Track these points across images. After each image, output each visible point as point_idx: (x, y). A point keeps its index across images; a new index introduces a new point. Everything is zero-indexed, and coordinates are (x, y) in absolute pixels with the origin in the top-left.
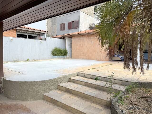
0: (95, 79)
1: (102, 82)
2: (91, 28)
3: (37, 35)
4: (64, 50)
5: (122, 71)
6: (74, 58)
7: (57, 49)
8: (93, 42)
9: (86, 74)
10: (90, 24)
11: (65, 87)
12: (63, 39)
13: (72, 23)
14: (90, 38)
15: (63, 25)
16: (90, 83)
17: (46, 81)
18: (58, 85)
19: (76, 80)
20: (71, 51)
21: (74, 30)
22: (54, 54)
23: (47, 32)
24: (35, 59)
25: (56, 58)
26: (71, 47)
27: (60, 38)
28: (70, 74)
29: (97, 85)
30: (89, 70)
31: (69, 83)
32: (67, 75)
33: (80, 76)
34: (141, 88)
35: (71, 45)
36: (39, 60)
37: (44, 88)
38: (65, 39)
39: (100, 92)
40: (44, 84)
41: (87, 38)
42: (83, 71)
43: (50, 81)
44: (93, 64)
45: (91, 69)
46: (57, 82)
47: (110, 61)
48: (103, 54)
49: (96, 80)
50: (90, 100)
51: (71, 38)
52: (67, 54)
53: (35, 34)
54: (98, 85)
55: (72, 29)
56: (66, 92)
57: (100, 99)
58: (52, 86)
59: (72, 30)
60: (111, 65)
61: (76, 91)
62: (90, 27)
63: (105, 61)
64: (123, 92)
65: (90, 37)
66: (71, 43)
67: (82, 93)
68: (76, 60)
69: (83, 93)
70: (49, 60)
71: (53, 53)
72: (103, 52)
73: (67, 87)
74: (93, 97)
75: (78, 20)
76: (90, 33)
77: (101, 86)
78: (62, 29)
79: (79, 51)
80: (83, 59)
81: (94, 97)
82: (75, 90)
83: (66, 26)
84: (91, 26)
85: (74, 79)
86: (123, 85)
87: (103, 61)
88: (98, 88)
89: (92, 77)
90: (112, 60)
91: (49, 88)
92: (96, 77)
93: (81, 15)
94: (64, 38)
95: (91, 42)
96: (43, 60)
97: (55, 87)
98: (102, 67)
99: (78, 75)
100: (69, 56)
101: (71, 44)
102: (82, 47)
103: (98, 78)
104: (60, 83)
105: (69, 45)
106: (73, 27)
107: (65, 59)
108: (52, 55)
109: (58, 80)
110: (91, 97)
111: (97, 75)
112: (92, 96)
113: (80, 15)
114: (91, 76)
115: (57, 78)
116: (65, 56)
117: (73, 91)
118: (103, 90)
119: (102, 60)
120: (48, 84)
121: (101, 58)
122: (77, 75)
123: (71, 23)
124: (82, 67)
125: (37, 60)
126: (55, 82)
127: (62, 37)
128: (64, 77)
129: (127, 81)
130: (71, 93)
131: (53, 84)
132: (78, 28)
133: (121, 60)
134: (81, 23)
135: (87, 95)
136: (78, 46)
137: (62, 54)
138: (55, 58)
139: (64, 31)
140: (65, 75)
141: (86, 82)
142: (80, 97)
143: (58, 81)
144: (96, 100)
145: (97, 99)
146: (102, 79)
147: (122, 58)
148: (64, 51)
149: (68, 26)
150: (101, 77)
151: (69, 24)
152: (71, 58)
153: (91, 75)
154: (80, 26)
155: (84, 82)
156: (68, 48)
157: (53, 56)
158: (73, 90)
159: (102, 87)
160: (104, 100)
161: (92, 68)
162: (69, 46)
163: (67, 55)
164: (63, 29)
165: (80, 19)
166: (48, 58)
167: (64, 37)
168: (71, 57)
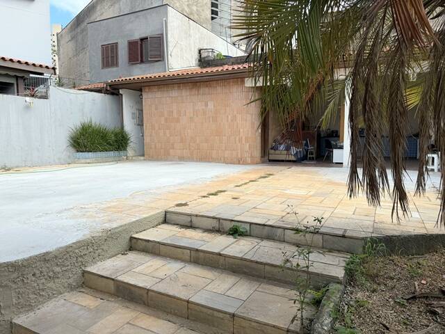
0: (230, 234)
1: (255, 241)
2: (203, 62)
3: (13, 81)
4: (118, 130)
5: (311, 196)
6: (152, 157)
7: (90, 127)
8: (211, 105)
9: (197, 216)
10: (200, 51)
11: (113, 279)
12: (113, 94)
13: (141, 45)
14: (201, 91)
15: (112, 49)
16: (212, 253)
17: (25, 264)
18: (84, 273)
19: (158, 243)
20: (143, 136)
21: (148, 65)
22: (78, 144)
23: (52, 71)
24: (8, 165)
25: (88, 161)
26: (142, 121)
27: (99, 91)
28: (134, 220)
29: (241, 259)
30: (204, 197)
31: (132, 256)
32: (121, 226)
33: (174, 224)
34: (391, 258)
35: (139, 114)
36: (25, 166)
37: (14, 294)
38: (117, 95)
39: (255, 285)
40: (15, 275)
41: (194, 91)
42: (185, 205)
43: (45, 258)
44: (217, 177)
45: (212, 194)
46: (80, 259)
47: (263, 162)
48: (244, 142)
49: (232, 234)
50: (217, 327)
51: (141, 90)
52: (126, 144)
53: (7, 75)
54: (246, 260)
55: (142, 62)
56: (118, 297)
57: (257, 322)
58: (56, 280)
59: (143, 66)
60: (271, 177)
61: (160, 293)
62: (200, 61)
63: (249, 164)
64: (340, 283)
65: (204, 90)
66: (138, 110)
67: (184, 301)
68: (159, 163)
69: (188, 302)
70: (63, 167)
71: (75, 141)
72: (244, 138)
73: (120, 278)
74: (230, 314)
75: (162, 34)
76: (202, 75)
77: (257, 262)
78: (108, 62)
79: (168, 135)
80: (182, 159)
81: (233, 315)
82: (155, 288)
83: (123, 53)
84: (204, 55)
85: (148, 241)
86: (330, 251)
87: (245, 163)
88: (245, 270)
89: (217, 225)
90: (270, 161)
91: (43, 290)
92: (233, 223)
93: (170, 19)
94: (113, 90)
95: (206, 105)
96: (38, 169)
97: (71, 281)
98: (246, 183)
99: (165, 221)
100: (135, 151)
101: (141, 111)
102: (178, 120)
103: (242, 228)
104: (94, 260)
105: (133, 114)
106: (144, 58)
107: (119, 160)
108: (72, 150)
109: (85, 252)
110: (221, 315)
111: (235, 219)
112: (226, 313)
113: (167, 17)
114: (215, 224)
115: (79, 242)
116: (122, 153)
117: (145, 295)
118: (265, 278)
119: (241, 162)
120: (34, 275)
121: (237, 155)
122: (161, 219)
123: (139, 43)
124: (182, 189)
125: (17, 167)
126: (66, 259)
127: (108, 88)
128: (111, 236)
129: (343, 236)
130: (136, 302)
131: (57, 269)
132: (163, 60)
133: (295, 159)
134: (170, 45)
135: (205, 310)
136: (163, 119)
137: (111, 145)
138: (83, 161)
139: (114, 69)
140: (115, 225)
141: (197, 250)
142: (175, 314)
143: (81, 256)
144: (244, 328)
145: (245, 324)
146: (256, 230)
147: (299, 154)
148: (116, 135)
149: (130, 54)
150: (251, 224)
151: (132, 45)
152: (142, 158)
153: (214, 218)
154: (169, 53)
155: (191, 249)
156: (129, 126)
157: (78, 151)
158: (148, 290)
159: (259, 266)
160: (274, 326)
161: (216, 190)
162: (133, 118)
163: (128, 148)
164: (112, 61)
165: (166, 30)
166: (59, 159)
167: (116, 87)
168: (142, 154)
